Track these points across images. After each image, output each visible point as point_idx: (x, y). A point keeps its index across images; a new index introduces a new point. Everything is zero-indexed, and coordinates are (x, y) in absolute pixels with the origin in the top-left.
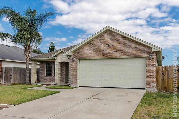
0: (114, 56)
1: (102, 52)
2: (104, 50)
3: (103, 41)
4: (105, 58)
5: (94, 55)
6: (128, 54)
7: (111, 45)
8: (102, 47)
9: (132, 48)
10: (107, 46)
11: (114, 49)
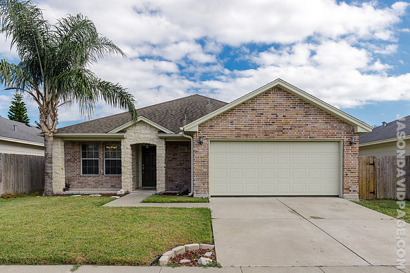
0: (285, 137)
1: (264, 128)
2: (267, 124)
3: (264, 106)
4: (268, 140)
5: (247, 133)
6: (312, 135)
7: (280, 116)
8: (263, 119)
9: (321, 124)
10: (272, 116)
11: (287, 123)
